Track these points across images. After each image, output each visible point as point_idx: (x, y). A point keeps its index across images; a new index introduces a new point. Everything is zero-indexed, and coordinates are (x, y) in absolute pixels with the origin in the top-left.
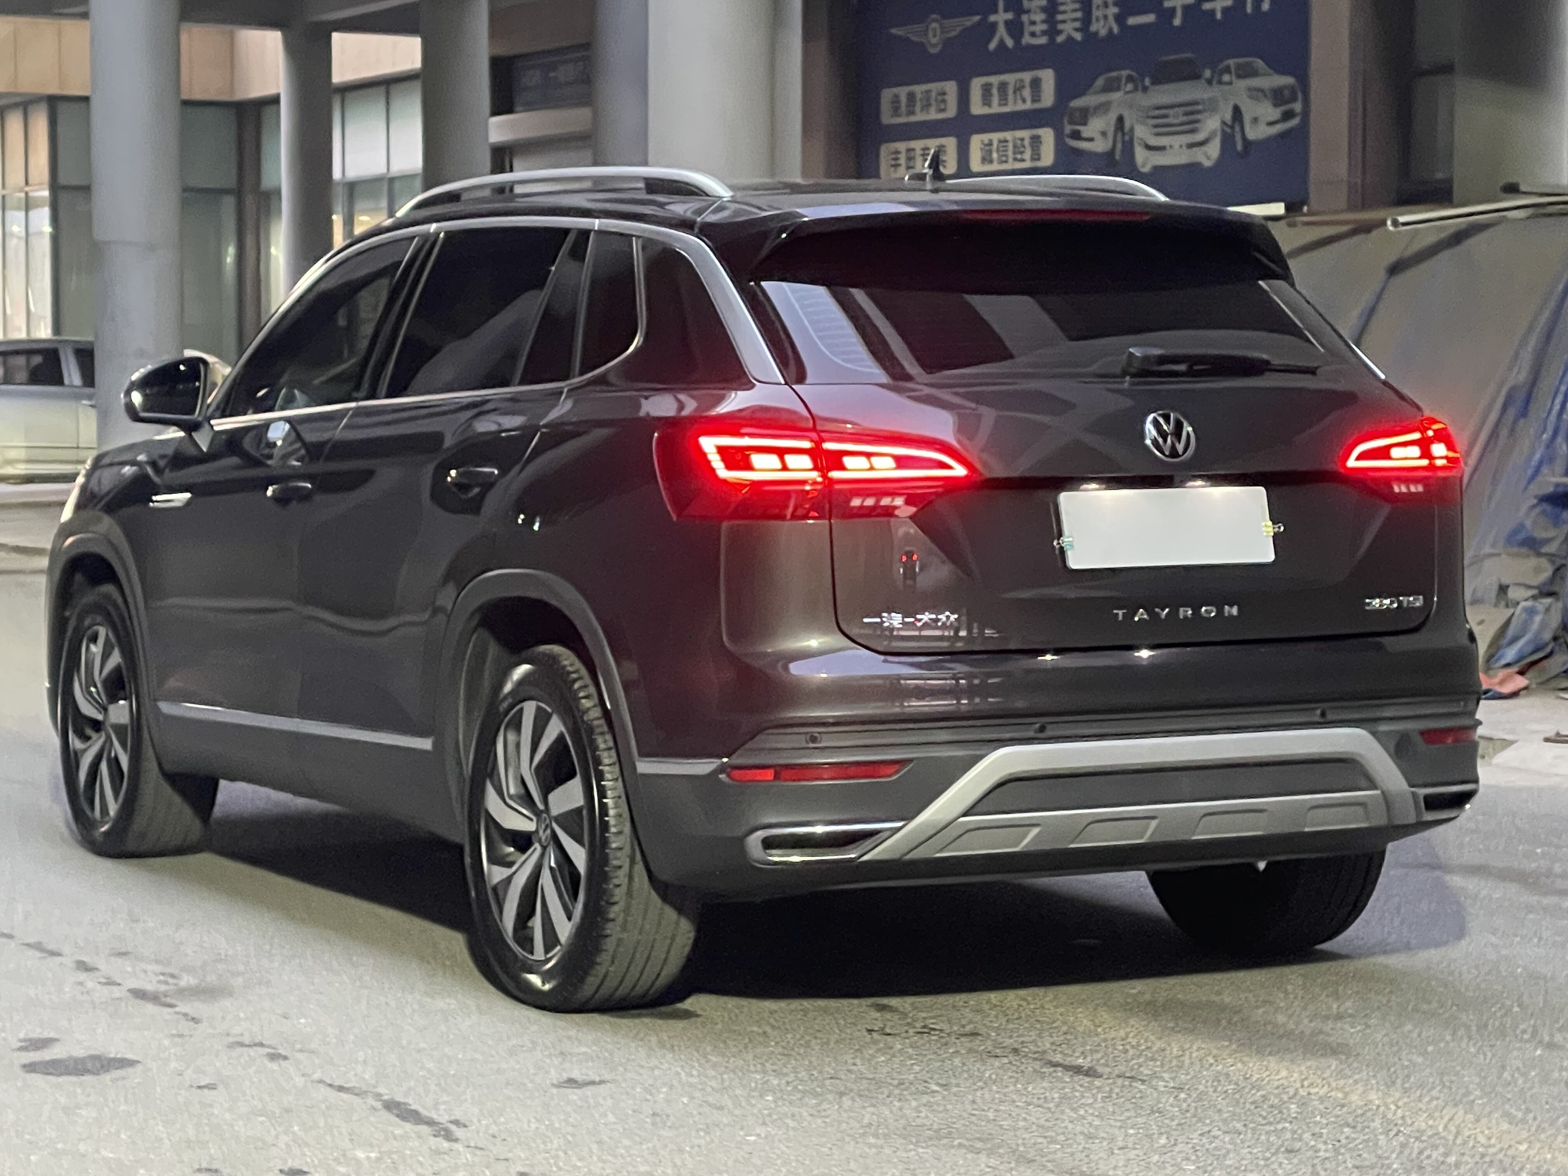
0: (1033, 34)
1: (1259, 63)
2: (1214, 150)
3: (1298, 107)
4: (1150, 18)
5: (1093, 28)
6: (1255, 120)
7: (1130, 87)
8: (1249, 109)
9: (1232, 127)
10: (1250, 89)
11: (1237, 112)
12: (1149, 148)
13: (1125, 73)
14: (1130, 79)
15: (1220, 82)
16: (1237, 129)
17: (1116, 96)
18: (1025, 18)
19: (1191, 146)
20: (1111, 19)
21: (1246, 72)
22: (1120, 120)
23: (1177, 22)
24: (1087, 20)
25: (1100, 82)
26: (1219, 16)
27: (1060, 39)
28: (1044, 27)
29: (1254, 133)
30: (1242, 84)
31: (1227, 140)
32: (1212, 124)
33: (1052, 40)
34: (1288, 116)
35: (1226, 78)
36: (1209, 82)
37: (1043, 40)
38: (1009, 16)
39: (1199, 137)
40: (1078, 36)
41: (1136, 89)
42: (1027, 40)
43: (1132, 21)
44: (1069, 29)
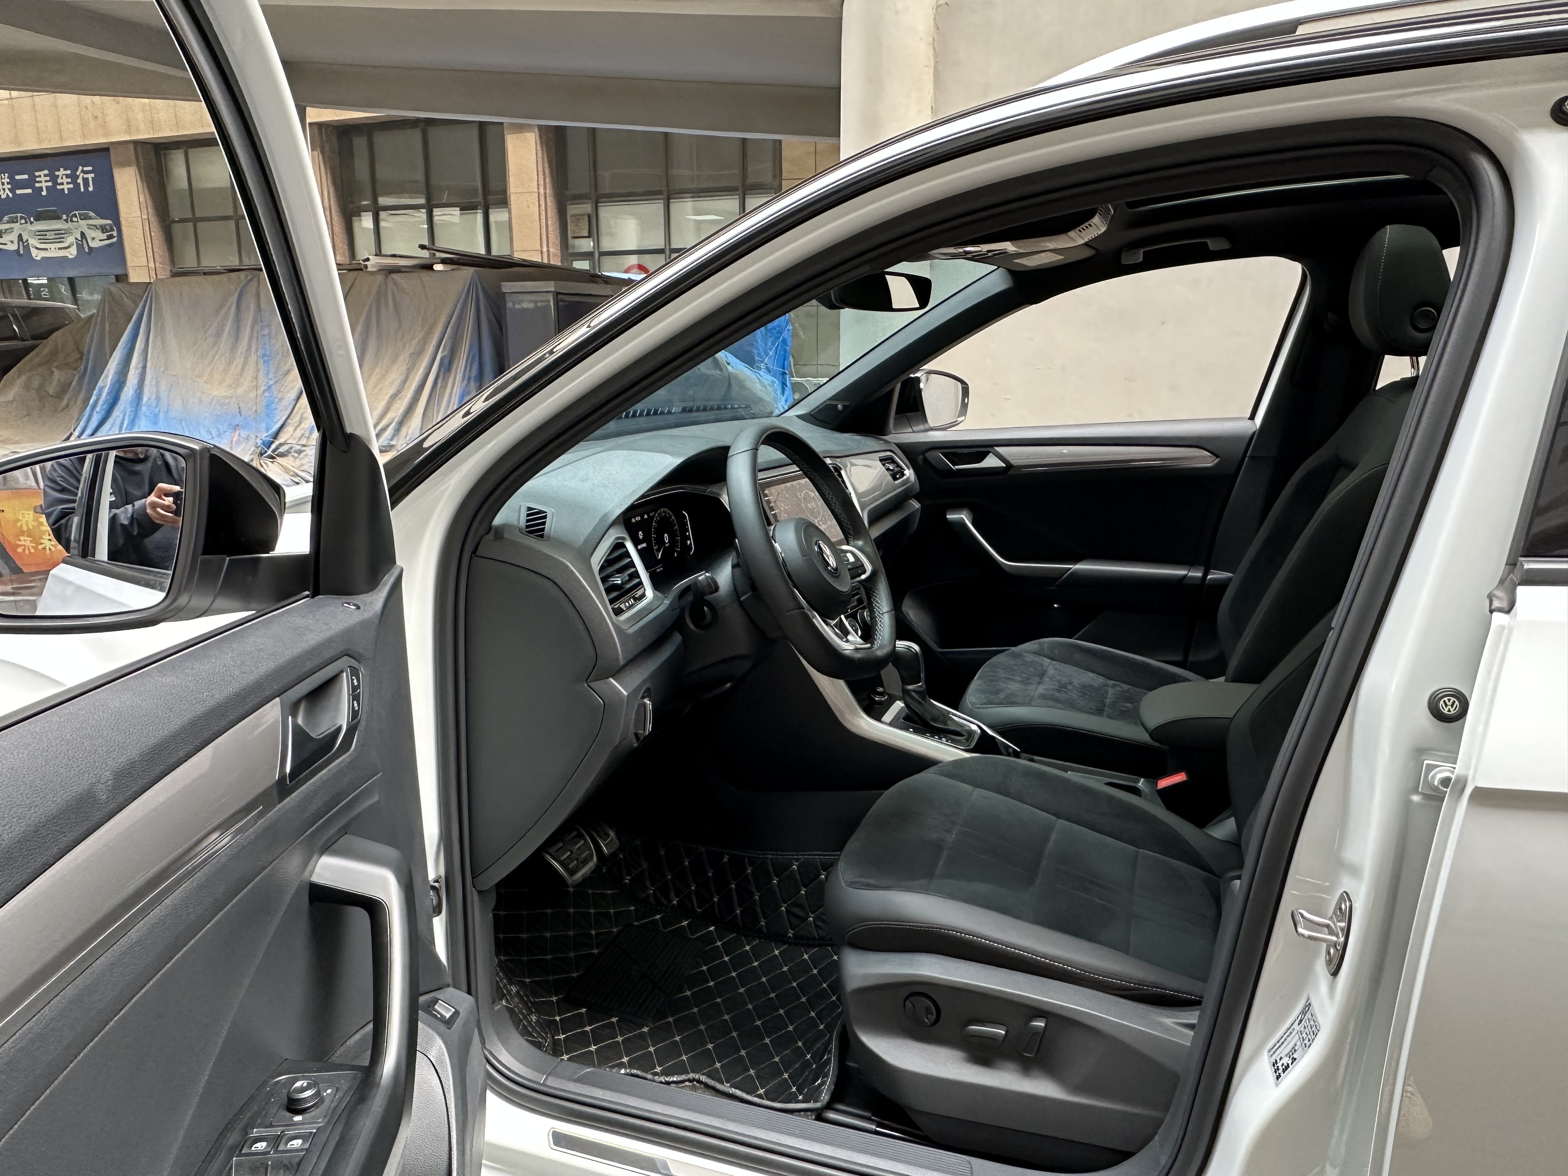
1: (92, 214)
3: (115, 233)
6: (94, 239)
7: (23, 221)
8: (90, 234)
9: (82, 241)
11: (82, 234)
13: (19, 215)
14: (21, 218)
15: (72, 221)
16: (84, 242)
17: (16, 226)
21: (86, 217)
29: (94, 244)
30: (83, 223)
31: (80, 247)
34: (110, 237)
35: (75, 219)
36: (66, 221)
41: (26, 222)
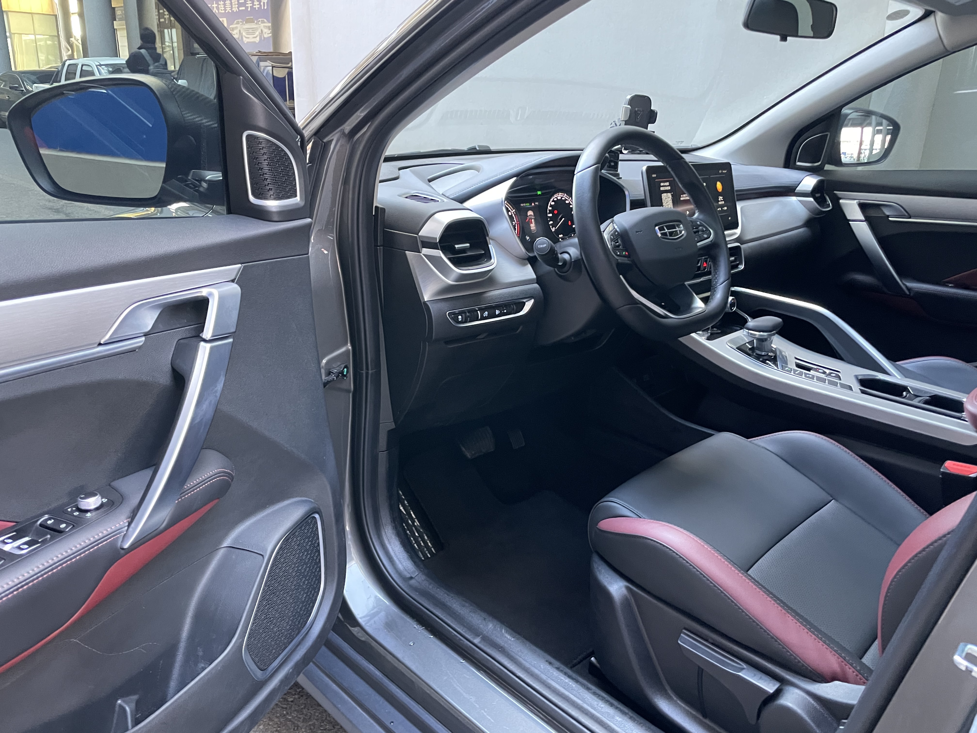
0: (221, 10)
2: (258, 39)
4: (244, 8)
5: (233, 10)
10: (264, 26)
12: (246, 38)
18: (219, 6)
19: (254, 37)
20: (236, 9)
22: (240, 31)
23: (249, 10)
24: (232, 8)
25: (235, 22)
26: (257, 9)
27: (227, 11)
28: (224, 8)
32: (257, 33)
33: (225, 11)
37: (223, 11)
38: (216, 5)
39: (255, 36)
40: (230, 11)
42: (220, 11)
43: (241, 9)
44: (228, 9)
